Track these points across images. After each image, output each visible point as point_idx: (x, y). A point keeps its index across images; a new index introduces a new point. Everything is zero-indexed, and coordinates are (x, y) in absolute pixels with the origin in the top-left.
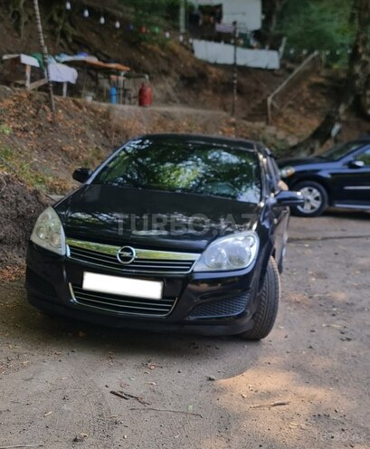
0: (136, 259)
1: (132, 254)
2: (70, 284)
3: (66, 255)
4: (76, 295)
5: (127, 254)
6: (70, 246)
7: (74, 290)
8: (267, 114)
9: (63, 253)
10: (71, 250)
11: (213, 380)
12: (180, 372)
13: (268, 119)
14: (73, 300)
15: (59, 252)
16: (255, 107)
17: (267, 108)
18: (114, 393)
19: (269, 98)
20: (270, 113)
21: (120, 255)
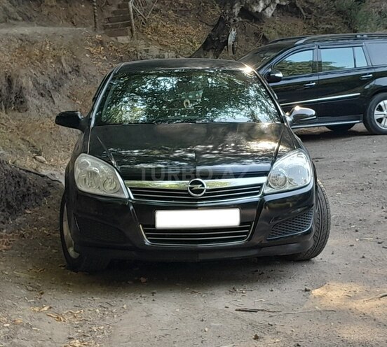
1: (203, 186)
2: (140, 226)
3: (130, 198)
4: (147, 236)
5: (199, 187)
6: (131, 188)
7: (145, 231)
8: (130, 24)
9: (127, 197)
10: (133, 192)
11: (309, 290)
12: (272, 291)
13: (132, 30)
14: (147, 242)
15: (122, 196)
16: (111, 15)
17: (130, 16)
18: (240, 310)
19: (130, 3)
20: (133, 22)
21: (190, 188)
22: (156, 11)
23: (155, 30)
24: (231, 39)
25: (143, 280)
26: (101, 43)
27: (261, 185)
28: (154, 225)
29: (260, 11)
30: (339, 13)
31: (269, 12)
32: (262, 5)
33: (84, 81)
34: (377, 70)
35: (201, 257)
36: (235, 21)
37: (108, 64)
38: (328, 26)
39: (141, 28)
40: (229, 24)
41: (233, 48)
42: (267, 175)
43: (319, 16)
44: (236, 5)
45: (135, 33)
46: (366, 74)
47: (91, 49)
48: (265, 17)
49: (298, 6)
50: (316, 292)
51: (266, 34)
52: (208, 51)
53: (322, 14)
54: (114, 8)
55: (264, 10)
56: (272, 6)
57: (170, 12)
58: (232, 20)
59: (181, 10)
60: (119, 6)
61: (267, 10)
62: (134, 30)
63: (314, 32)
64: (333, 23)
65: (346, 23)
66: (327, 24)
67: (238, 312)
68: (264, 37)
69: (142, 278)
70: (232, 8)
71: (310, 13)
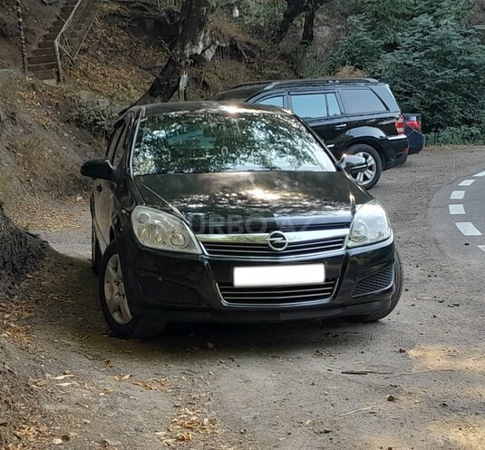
0: (289, 244)
1: (284, 239)
2: (217, 284)
3: (203, 253)
4: (224, 295)
5: (279, 240)
6: (203, 243)
7: (221, 290)
8: (56, 66)
9: (200, 252)
10: (206, 247)
11: (404, 351)
12: (363, 353)
13: (58, 73)
14: (225, 303)
15: (194, 251)
16: (31, 56)
17: (56, 56)
18: (346, 373)
19: (56, 41)
20: (60, 63)
21: (271, 242)
22: (84, 51)
23: (85, 74)
24: (182, 84)
25: (211, 346)
26: (33, 87)
27: (343, 237)
28: (231, 283)
29: (199, 53)
30: (283, 56)
31: (209, 55)
32: (201, 46)
33: (21, 131)
34: (352, 119)
35: (284, 317)
36: (187, 63)
37: (43, 111)
38: (274, 72)
39: (68, 71)
40: (181, 67)
41: (185, 94)
42: (348, 227)
43: (262, 60)
44: (188, 45)
45: (61, 76)
46: (340, 124)
47: (23, 94)
48: (205, 60)
49: (240, 48)
50: (412, 353)
51: (207, 80)
52: (156, 97)
53: (265, 58)
54: (34, 48)
55: (203, 51)
56: (212, 48)
57: (99, 53)
58: (183, 63)
59: (110, 51)
60: (39, 46)
61: (206, 52)
62: (61, 72)
63: (258, 78)
64: (278, 67)
65: (292, 68)
66: (272, 69)
67: (345, 375)
68: (204, 82)
69: (209, 344)
70: (183, 49)
71: (253, 56)
